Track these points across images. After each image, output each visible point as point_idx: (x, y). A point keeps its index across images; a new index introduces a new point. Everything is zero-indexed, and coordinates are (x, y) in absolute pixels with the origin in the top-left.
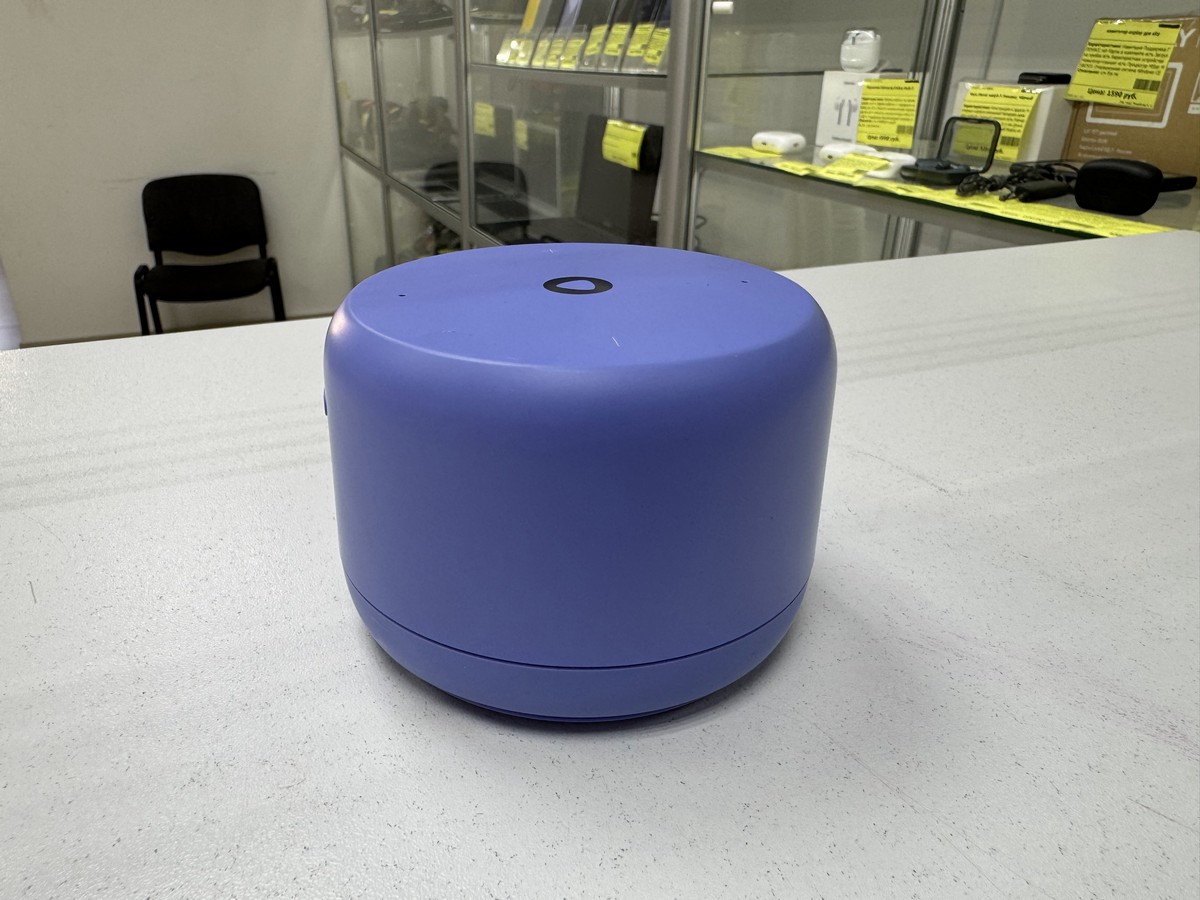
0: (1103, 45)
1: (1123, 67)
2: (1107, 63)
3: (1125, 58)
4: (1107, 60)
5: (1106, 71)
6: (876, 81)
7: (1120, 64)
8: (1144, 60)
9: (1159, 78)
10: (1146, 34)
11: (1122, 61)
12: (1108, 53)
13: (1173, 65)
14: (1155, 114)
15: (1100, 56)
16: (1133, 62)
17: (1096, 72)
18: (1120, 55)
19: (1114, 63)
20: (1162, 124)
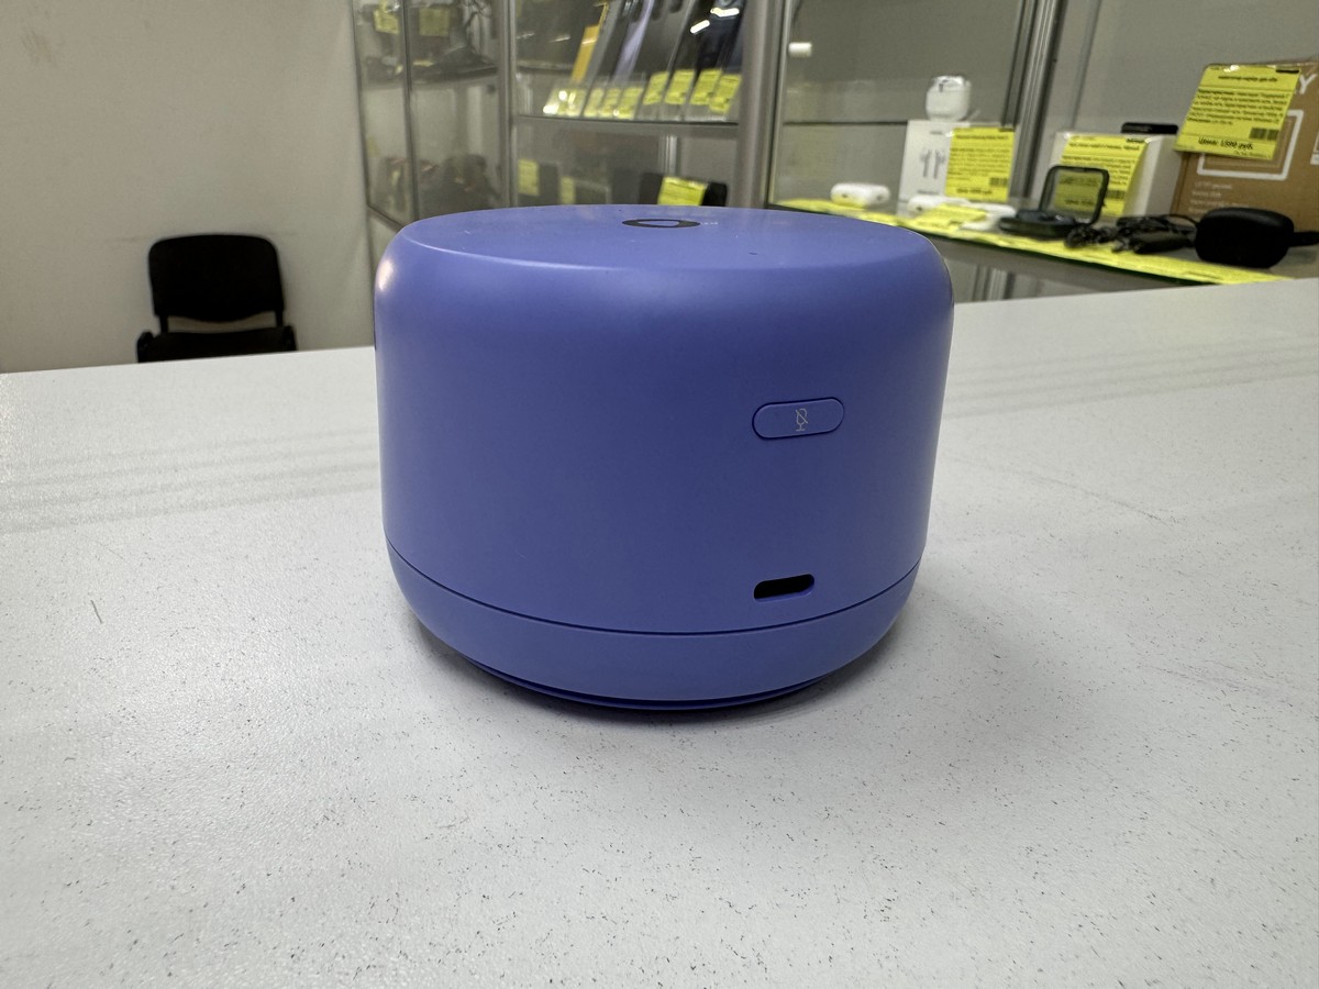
0: (1215, 93)
2: (1219, 111)
3: (1240, 106)
5: (1219, 120)
6: (966, 130)
7: (1234, 112)
10: (1263, 80)
11: (1237, 109)
12: (1220, 101)
13: (1293, 113)
14: (1275, 164)
15: (1211, 104)
16: (1248, 110)
18: (1233, 102)
19: (1227, 111)
20: (1282, 176)
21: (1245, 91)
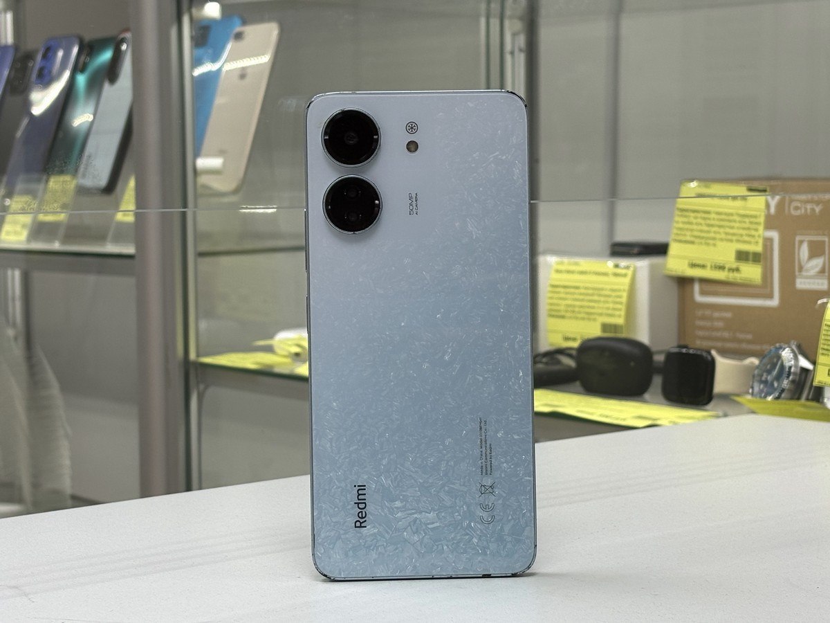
0: (694, 211)
1: (718, 236)
2: (701, 231)
3: (720, 226)
4: (700, 227)
5: (703, 241)
7: (715, 232)
8: (738, 228)
9: (758, 248)
10: (733, 198)
11: (717, 229)
12: (699, 221)
13: (769, 234)
14: (763, 289)
15: (691, 223)
16: (728, 230)
17: (692, 243)
18: (712, 222)
19: (708, 232)
20: (775, 302)
21: (721, 210)
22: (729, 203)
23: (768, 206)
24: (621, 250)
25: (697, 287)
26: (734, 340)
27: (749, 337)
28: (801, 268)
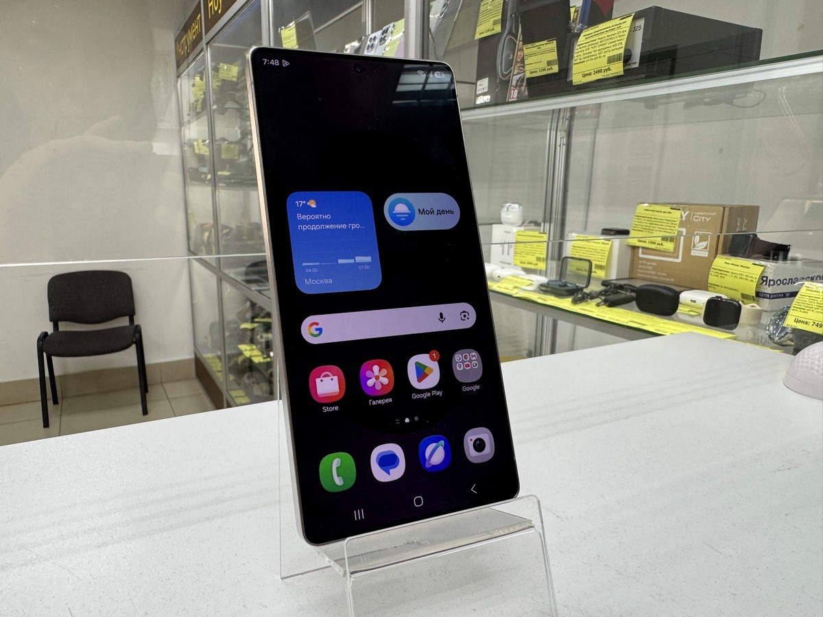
0: (643, 217)
1: (655, 229)
3: (656, 224)
4: (646, 225)
5: (647, 231)
6: (522, 231)
7: (653, 227)
8: (665, 226)
10: (664, 212)
13: (681, 229)
14: (675, 254)
15: (641, 222)
16: (660, 227)
17: (642, 231)
18: (652, 222)
19: (650, 227)
20: (679, 260)
21: (656, 217)
22: (662, 214)
23: (682, 217)
24: (607, 232)
25: (640, 250)
26: (656, 275)
27: (665, 275)
28: (694, 246)
